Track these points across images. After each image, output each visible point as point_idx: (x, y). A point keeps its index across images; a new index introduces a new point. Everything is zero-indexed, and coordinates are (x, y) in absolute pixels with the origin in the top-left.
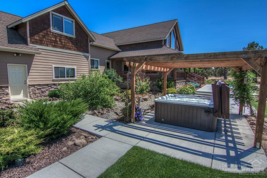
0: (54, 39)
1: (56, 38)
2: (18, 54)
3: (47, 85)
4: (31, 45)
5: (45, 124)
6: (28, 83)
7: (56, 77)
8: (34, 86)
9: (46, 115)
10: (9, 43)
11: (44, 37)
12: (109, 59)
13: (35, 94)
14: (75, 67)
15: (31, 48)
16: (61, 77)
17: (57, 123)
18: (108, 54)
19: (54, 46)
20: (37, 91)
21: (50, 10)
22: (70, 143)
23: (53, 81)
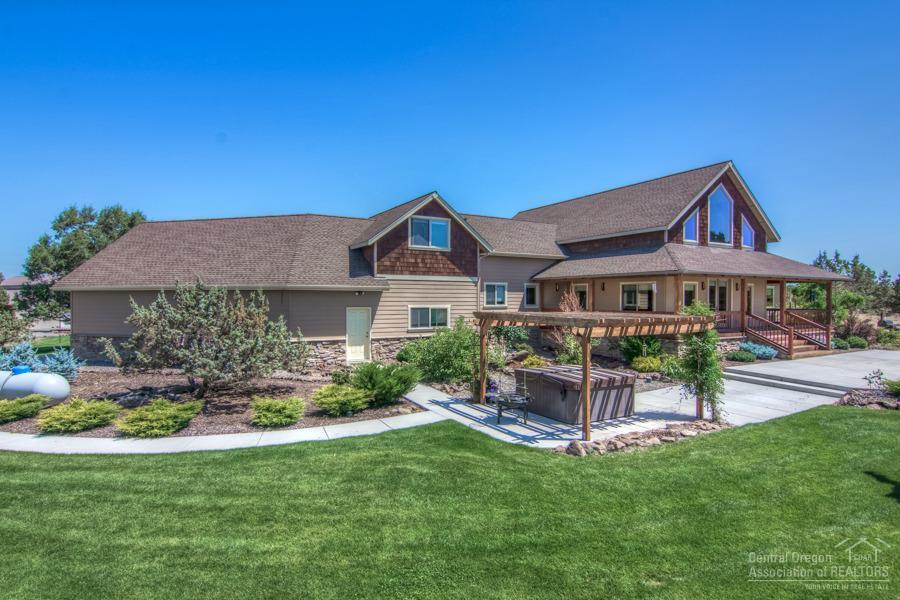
0: (413, 261)
1: (416, 259)
2: (360, 292)
3: (398, 339)
4: (378, 275)
5: (373, 386)
6: (372, 336)
7: (413, 326)
8: (378, 340)
9: (374, 377)
10: (351, 276)
11: (398, 259)
12: (532, 280)
13: (380, 353)
14: (448, 306)
15: (378, 281)
16: (422, 325)
17: (384, 387)
18: (530, 270)
19: (413, 273)
20: (383, 350)
21: (409, 215)
22: (394, 410)
23: (408, 332)
